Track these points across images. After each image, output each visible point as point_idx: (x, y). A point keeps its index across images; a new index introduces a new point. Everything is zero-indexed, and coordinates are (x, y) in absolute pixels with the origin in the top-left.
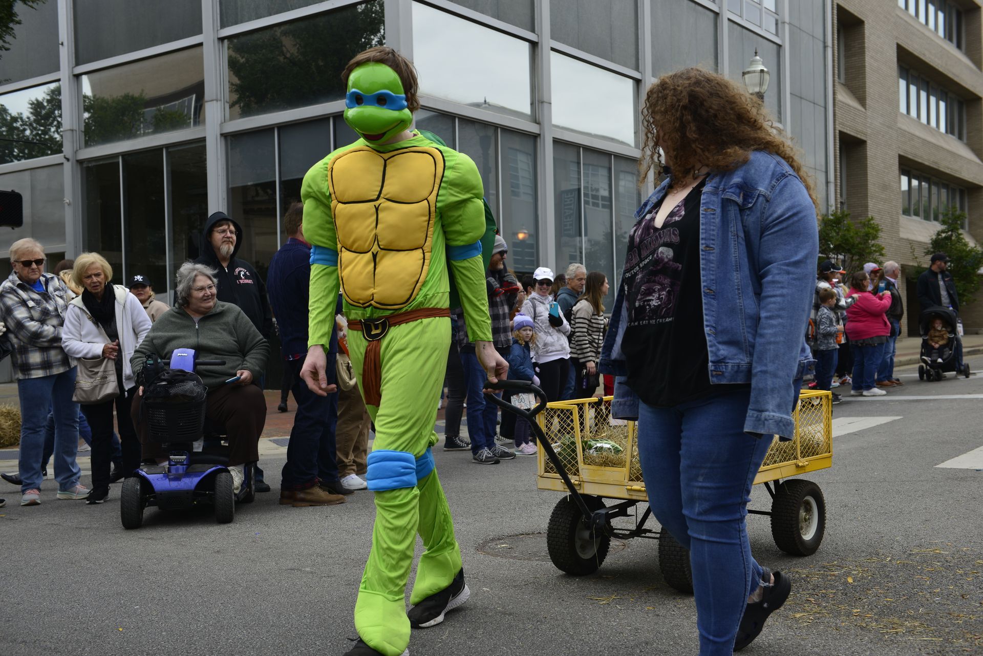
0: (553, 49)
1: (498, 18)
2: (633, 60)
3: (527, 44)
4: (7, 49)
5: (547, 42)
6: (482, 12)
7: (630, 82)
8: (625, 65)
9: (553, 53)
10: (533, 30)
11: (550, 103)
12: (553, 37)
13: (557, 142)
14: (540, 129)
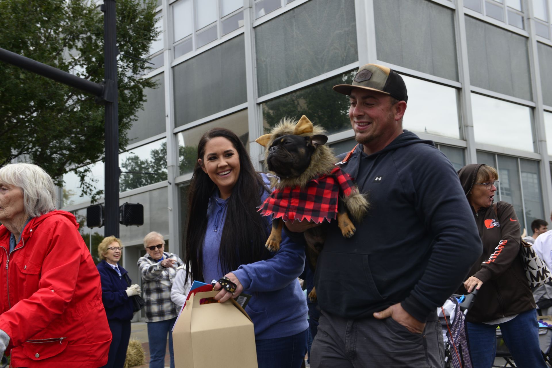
0: (472, 92)
1: (434, 74)
2: (528, 95)
3: (454, 90)
4: (136, 120)
5: (468, 87)
6: (423, 71)
7: (527, 109)
8: (523, 98)
9: (473, 95)
10: (458, 80)
11: (472, 127)
12: (472, 84)
13: (479, 151)
14: (467, 144)
